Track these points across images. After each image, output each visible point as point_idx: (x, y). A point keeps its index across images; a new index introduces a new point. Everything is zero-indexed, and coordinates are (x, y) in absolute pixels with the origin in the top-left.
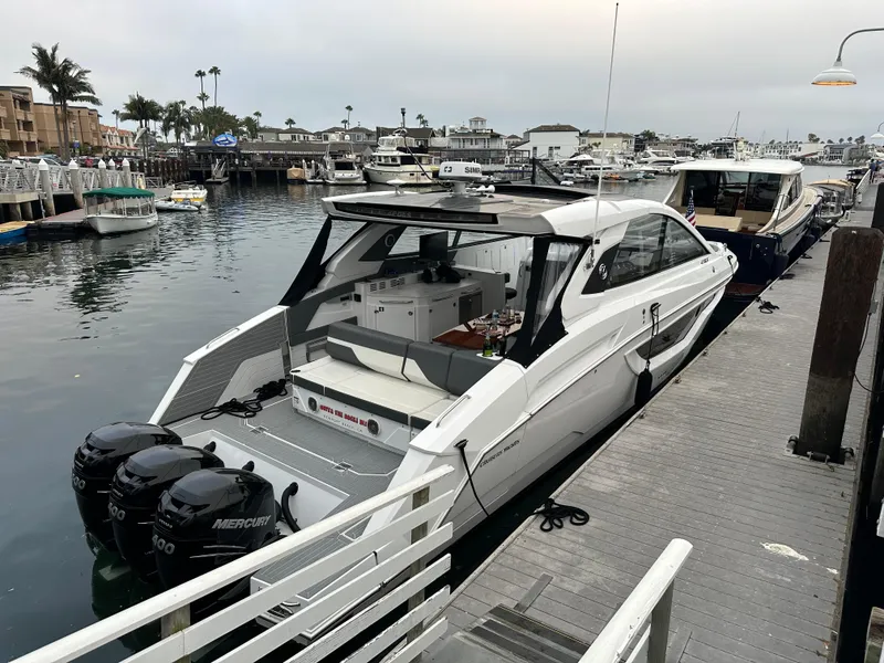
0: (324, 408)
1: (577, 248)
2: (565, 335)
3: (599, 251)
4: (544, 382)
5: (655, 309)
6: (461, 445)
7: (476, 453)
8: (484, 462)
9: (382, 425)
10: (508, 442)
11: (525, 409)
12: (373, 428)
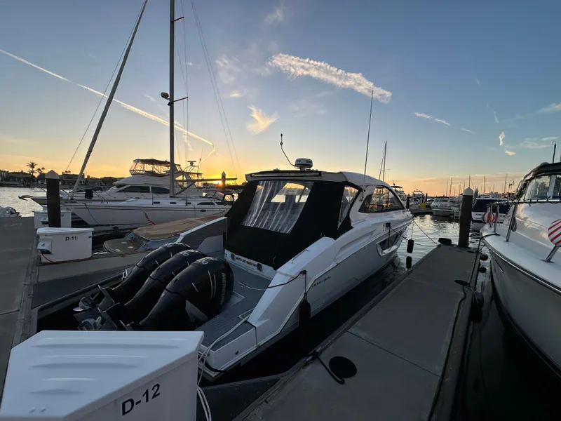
0: (237, 258)
1: (357, 191)
2: (352, 228)
3: (365, 194)
4: (343, 248)
5: (388, 225)
6: (304, 272)
7: (311, 279)
8: (314, 285)
9: (263, 266)
10: (326, 276)
11: (335, 260)
12: (259, 268)
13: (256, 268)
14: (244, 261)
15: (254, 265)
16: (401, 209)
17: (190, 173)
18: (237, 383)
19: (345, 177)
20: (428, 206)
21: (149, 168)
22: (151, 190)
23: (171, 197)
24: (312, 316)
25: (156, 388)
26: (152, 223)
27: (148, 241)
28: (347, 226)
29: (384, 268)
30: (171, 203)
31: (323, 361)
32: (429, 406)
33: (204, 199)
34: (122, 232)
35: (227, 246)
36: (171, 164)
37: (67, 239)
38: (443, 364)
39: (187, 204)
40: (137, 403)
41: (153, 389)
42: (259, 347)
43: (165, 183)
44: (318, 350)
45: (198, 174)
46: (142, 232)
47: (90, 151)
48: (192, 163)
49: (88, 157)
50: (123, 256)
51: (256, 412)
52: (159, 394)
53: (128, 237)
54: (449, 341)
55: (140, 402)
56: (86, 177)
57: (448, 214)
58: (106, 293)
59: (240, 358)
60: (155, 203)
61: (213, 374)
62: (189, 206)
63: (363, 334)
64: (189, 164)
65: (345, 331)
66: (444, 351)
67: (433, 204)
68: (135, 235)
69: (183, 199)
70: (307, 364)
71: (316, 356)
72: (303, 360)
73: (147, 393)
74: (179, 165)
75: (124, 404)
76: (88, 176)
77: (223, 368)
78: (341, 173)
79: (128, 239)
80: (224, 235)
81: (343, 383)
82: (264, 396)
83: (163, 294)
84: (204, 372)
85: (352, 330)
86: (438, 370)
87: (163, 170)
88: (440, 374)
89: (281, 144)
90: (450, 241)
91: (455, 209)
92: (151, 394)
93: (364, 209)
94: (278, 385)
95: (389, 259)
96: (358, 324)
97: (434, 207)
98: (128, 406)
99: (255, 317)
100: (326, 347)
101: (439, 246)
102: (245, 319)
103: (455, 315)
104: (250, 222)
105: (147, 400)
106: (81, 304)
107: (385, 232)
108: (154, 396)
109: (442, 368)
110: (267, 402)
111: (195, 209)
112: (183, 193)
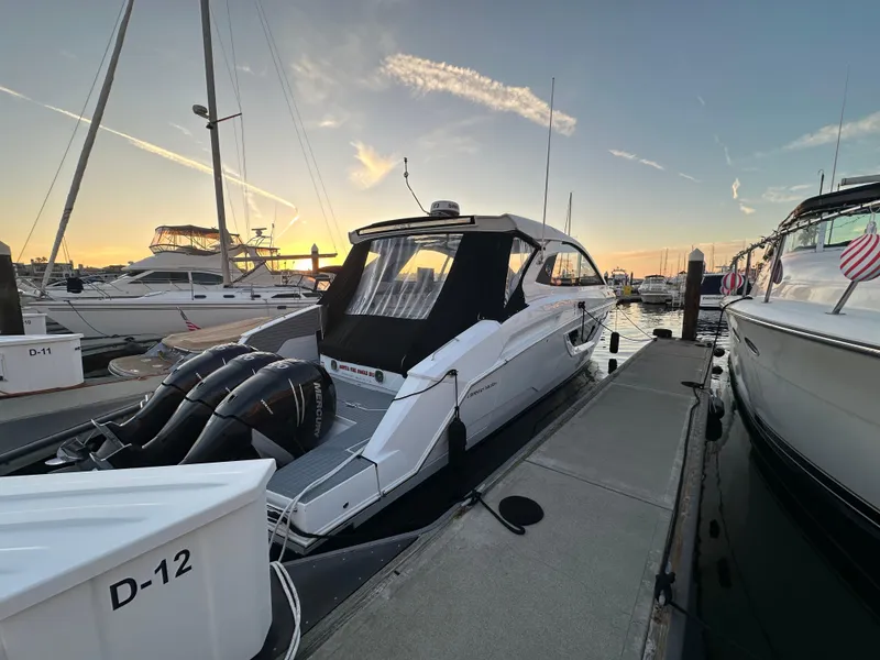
0: (342, 367)
2: (526, 306)
3: (546, 254)
4: (513, 338)
5: (581, 305)
6: (453, 373)
7: (464, 384)
8: (470, 394)
9: (386, 374)
10: (488, 382)
11: (501, 356)
12: (379, 377)
13: (373, 380)
14: (354, 370)
15: (371, 374)
16: (599, 284)
17: (256, 248)
18: (345, 550)
19: (514, 223)
20: (635, 291)
21: (184, 241)
22: (191, 279)
23: (226, 287)
24: (467, 447)
25: (183, 557)
26: (192, 328)
27: (188, 353)
28: (519, 302)
29: (574, 377)
30: (225, 296)
31: (489, 505)
32: (660, 552)
33: (281, 289)
34: (142, 345)
35: (323, 350)
36: (222, 233)
37: (33, 353)
38: (676, 492)
39: (254, 297)
40: (143, 586)
41: (177, 558)
42: (384, 495)
43: (214, 266)
44: (480, 489)
45: (270, 249)
46: (175, 341)
47: (69, 210)
48: (259, 232)
49: (65, 219)
50: (143, 378)
51: (380, 590)
52: (190, 568)
53: (152, 352)
54: (681, 463)
55: (149, 583)
56: (76, 267)
57: (663, 300)
58: (108, 433)
59: (353, 513)
60: (196, 297)
61: (305, 542)
62: (257, 300)
63: (551, 462)
64: (254, 234)
65: (523, 459)
66: (674, 474)
67: (641, 287)
68: (166, 347)
69: (246, 290)
70: (462, 512)
71: (477, 499)
72: (457, 506)
73: (163, 566)
74: (238, 236)
75: (114, 589)
76: (81, 266)
77: (322, 531)
78: (506, 216)
79: (152, 354)
80: (318, 334)
81: (522, 532)
82: (392, 566)
83: (209, 422)
84: (289, 539)
85: (533, 458)
86: (669, 501)
87: (210, 243)
88: (672, 508)
89: (406, 175)
90: (669, 332)
91: (673, 293)
92: (173, 568)
93: (544, 278)
94: (416, 546)
95: (582, 364)
96: (542, 448)
97: (643, 291)
98: (124, 592)
99: (373, 449)
100: (493, 486)
101: (655, 340)
102: (358, 453)
103: (686, 428)
104: (359, 309)
105: (166, 580)
106: (60, 453)
107: (577, 317)
108: (180, 572)
109: (674, 498)
110: (398, 574)
111: (267, 305)
112: (246, 279)
